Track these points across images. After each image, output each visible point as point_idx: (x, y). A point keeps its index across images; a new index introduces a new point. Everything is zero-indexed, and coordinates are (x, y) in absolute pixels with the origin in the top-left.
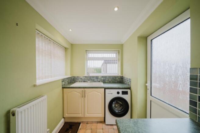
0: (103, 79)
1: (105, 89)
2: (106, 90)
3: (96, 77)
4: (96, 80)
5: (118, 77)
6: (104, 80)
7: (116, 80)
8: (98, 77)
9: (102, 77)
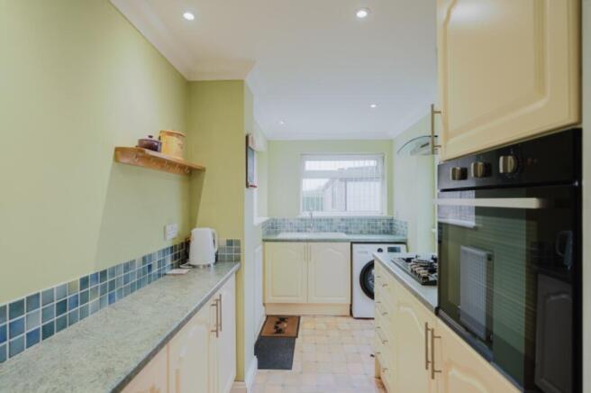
0: (343, 224)
1: (352, 243)
2: (354, 245)
3: (328, 220)
4: (327, 228)
5: (380, 220)
6: (347, 228)
7: (376, 228)
8: (332, 220)
9: (342, 220)
